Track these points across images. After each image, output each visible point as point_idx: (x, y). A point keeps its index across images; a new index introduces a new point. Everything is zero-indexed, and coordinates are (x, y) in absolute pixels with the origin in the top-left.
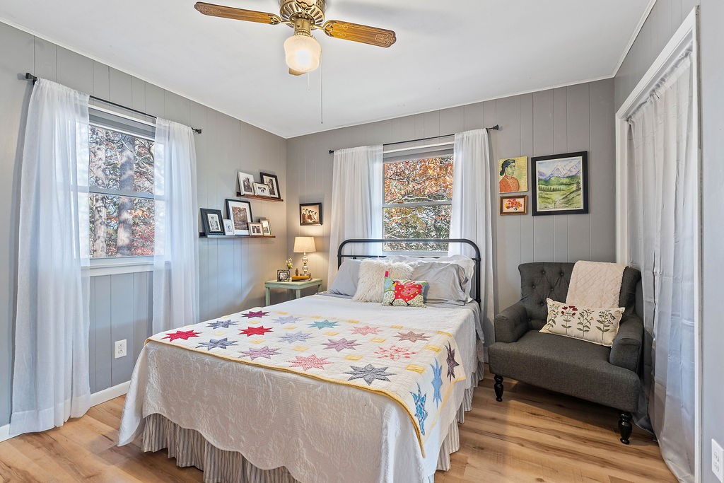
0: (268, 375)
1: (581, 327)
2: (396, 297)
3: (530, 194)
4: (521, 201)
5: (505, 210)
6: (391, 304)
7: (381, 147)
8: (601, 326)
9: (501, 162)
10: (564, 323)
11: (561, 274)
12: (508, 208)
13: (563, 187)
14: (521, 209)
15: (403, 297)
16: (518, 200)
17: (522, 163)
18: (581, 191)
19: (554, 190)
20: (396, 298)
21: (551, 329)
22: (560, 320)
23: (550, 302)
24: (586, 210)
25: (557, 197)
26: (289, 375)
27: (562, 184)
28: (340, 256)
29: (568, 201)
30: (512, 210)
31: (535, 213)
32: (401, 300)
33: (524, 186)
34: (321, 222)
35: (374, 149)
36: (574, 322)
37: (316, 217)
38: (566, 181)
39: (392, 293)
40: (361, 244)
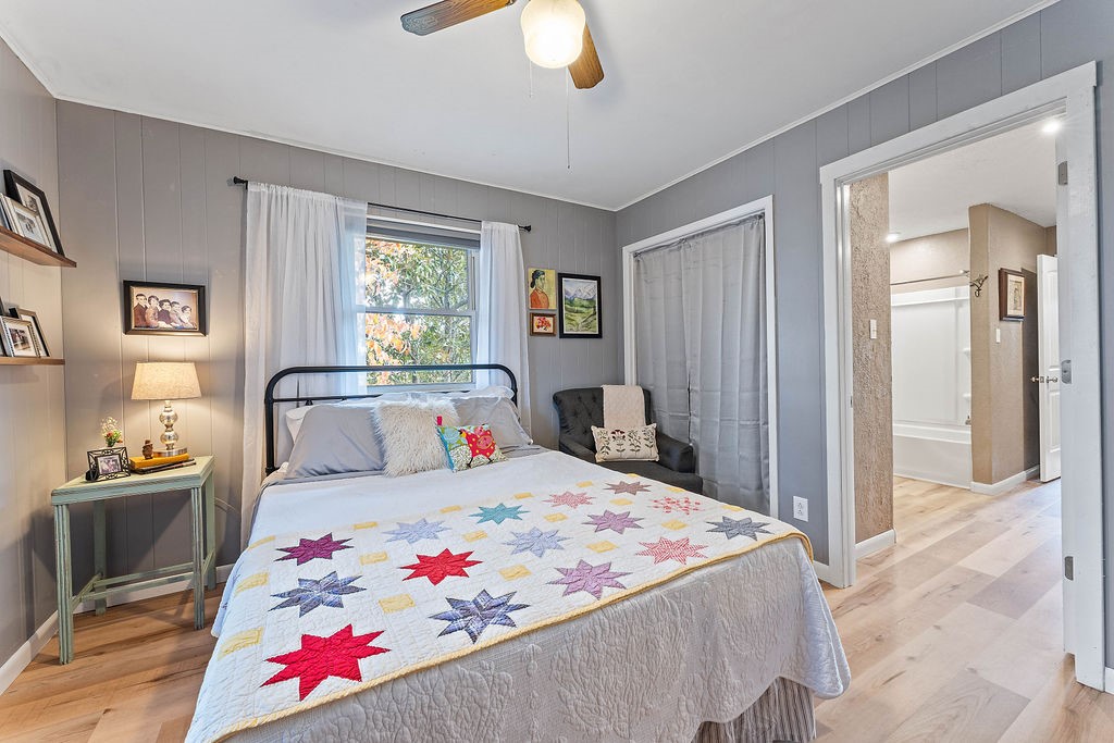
0: (672, 595)
1: (633, 447)
2: (474, 454)
3: (557, 313)
4: (550, 320)
5: (536, 330)
6: (469, 465)
7: (365, 207)
8: (648, 443)
9: (531, 271)
10: (618, 448)
11: (594, 399)
12: (538, 327)
13: (584, 310)
14: (550, 330)
15: (483, 452)
16: (547, 319)
17: (551, 276)
18: (597, 316)
19: (577, 312)
20: (473, 456)
21: (607, 456)
22: (613, 445)
23: (593, 428)
24: (599, 336)
25: (579, 319)
26: (697, 574)
27: (582, 306)
28: (270, 402)
29: (588, 326)
30: (542, 330)
31: (563, 336)
32: (481, 456)
33: (553, 305)
34: (203, 328)
35: (353, 206)
36: (626, 445)
37: (188, 318)
38: (585, 303)
39: (466, 449)
40: (321, 376)
